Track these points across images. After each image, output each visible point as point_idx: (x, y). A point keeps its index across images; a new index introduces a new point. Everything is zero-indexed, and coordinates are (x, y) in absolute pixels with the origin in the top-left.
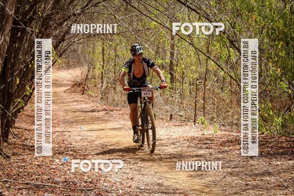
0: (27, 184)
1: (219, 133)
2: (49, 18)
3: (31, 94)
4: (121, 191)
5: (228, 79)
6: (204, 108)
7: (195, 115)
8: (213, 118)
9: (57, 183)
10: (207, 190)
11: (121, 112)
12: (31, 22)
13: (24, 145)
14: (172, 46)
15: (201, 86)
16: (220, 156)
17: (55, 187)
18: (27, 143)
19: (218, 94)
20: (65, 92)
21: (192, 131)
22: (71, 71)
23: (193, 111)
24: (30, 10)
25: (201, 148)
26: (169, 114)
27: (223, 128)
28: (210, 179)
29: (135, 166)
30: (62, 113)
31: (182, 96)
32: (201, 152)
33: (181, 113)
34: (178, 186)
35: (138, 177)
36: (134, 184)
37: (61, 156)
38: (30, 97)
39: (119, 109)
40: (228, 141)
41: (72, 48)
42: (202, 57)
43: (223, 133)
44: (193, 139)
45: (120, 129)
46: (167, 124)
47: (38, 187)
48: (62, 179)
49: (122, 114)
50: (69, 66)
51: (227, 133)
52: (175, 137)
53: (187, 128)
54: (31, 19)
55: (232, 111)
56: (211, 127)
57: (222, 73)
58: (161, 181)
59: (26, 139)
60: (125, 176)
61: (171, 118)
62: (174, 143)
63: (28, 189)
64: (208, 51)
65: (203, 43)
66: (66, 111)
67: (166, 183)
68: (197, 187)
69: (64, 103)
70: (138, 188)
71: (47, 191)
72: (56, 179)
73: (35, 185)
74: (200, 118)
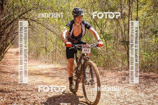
0: (2, 83)
1: (60, 66)
2: (9, 33)
3: (3, 56)
4: (31, 84)
5: (62, 51)
6: (55, 59)
7: (53, 61)
8: (58, 62)
9: (11, 82)
10: (56, 83)
11: (31, 61)
12: (3, 35)
13: (1, 71)
14: (46, 42)
15: (55, 53)
16: (60, 73)
17: (11, 84)
18: (2, 71)
19: (59, 55)
20: (14, 55)
21: (52, 66)
22: (16, 49)
23: (52, 60)
24: (3, 31)
25: (54, 71)
26: (45, 61)
27: (61, 65)
28: (57, 80)
29: (35, 77)
30: (13, 61)
31: (49, 56)
32: (54, 72)
33: (49, 61)
34: (47, 82)
35: (36, 80)
36: (35, 82)
37: (13, 74)
38: (3, 57)
39: (30, 60)
40: (62, 69)
41: (16, 42)
42: (54, 45)
43: (61, 66)
44: (52, 68)
45: (31, 66)
46: (45, 64)
47: (5, 84)
48: (13, 81)
49: (31, 62)
50: (15, 47)
51: (62, 66)
52: (47, 68)
53: (50, 65)
54: (3, 34)
55: (63, 60)
56: (57, 65)
57: (60, 50)
58: (42, 81)
59: (2, 70)
60: (32, 80)
61: (46, 62)
62: (46, 70)
63: (2, 85)
64: (56, 43)
65: (55, 41)
66: (14, 61)
67: (44, 81)
68: (53, 82)
69: (13, 58)
70: (36, 83)
71: (8, 85)
72: (11, 81)
73: (4, 83)
74: (54, 62)
